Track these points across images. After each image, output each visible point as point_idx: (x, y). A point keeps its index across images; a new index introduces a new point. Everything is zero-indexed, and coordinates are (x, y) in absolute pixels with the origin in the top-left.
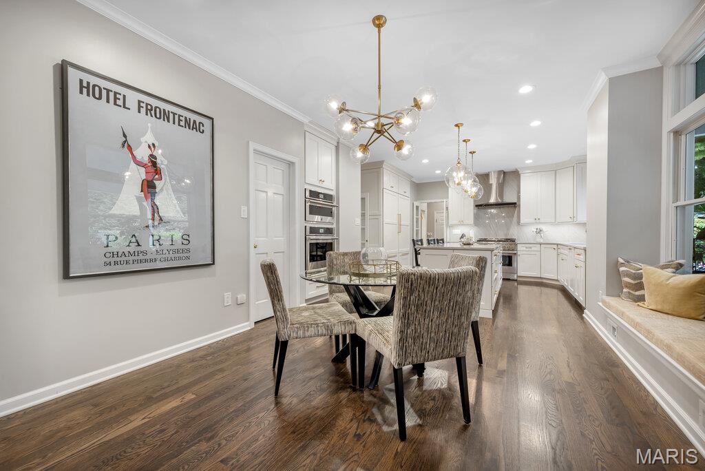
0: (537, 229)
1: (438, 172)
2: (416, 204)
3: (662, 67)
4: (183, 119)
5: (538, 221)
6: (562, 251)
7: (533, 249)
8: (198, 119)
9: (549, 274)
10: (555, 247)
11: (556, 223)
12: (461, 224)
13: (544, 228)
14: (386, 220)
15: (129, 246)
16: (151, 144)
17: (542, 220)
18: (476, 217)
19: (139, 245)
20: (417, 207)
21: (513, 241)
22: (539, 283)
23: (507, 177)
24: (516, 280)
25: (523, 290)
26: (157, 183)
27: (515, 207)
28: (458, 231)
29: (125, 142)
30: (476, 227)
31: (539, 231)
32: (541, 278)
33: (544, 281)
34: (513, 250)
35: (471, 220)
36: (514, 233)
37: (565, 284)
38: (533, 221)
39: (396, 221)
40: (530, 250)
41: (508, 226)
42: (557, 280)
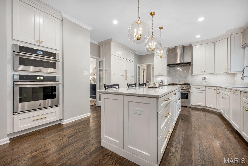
0: (203, 77)
2: (138, 65)
5: (203, 73)
6: (219, 91)
7: (201, 89)
9: (211, 105)
10: (215, 88)
11: (215, 74)
12: (160, 75)
13: (207, 77)
14: (114, 73)
17: (206, 72)
20: (139, 67)
21: (188, 84)
22: (205, 110)
23: (185, 49)
24: (190, 107)
25: (194, 113)
27: (190, 65)
30: (168, 77)
31: (204, 79)
32: (205, 106)
33: (208, 108)
34: (188, 90)
35: (166, 74)
36: (189, 80)
37: (222, 112)
38: (201, 73)
39: (123, 74)
40: (199, 89)
41: (186, 77)
42: (217, 109)
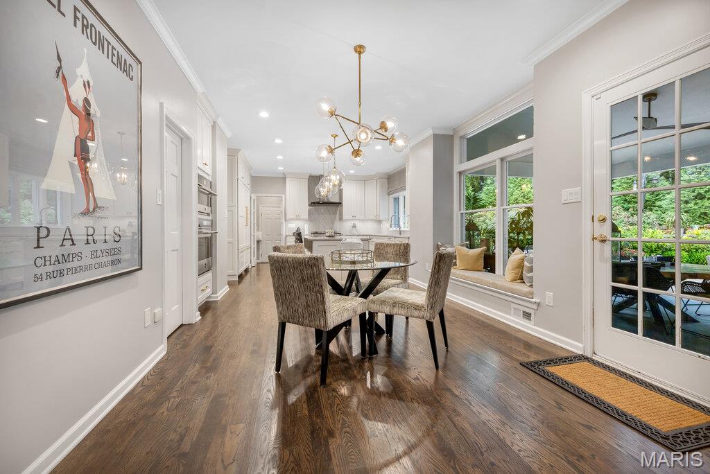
0: (353, 224)
1: (281, 168)
2: (253, 197)
3: (453, 136)
4: (115, 53)
5: (354, 218)
8: (130, 60)
11: (365, 220)
12: (298, 218)
13: (358, 223)
14: (239, 213)
15: (62, 245)
16: (86, 81)
17: (356, 218)
18: (310, 213)
19: (73, 244)
20: (254, 200)
26: (90, 144)
27: (339, 206)
28: (293, 226)
29: (60, 68)
30: (309, 222)
31: (354, 226)
35: (306, 216)
38: (351, 217)
39: (244, 214)
41: (333, 223)
